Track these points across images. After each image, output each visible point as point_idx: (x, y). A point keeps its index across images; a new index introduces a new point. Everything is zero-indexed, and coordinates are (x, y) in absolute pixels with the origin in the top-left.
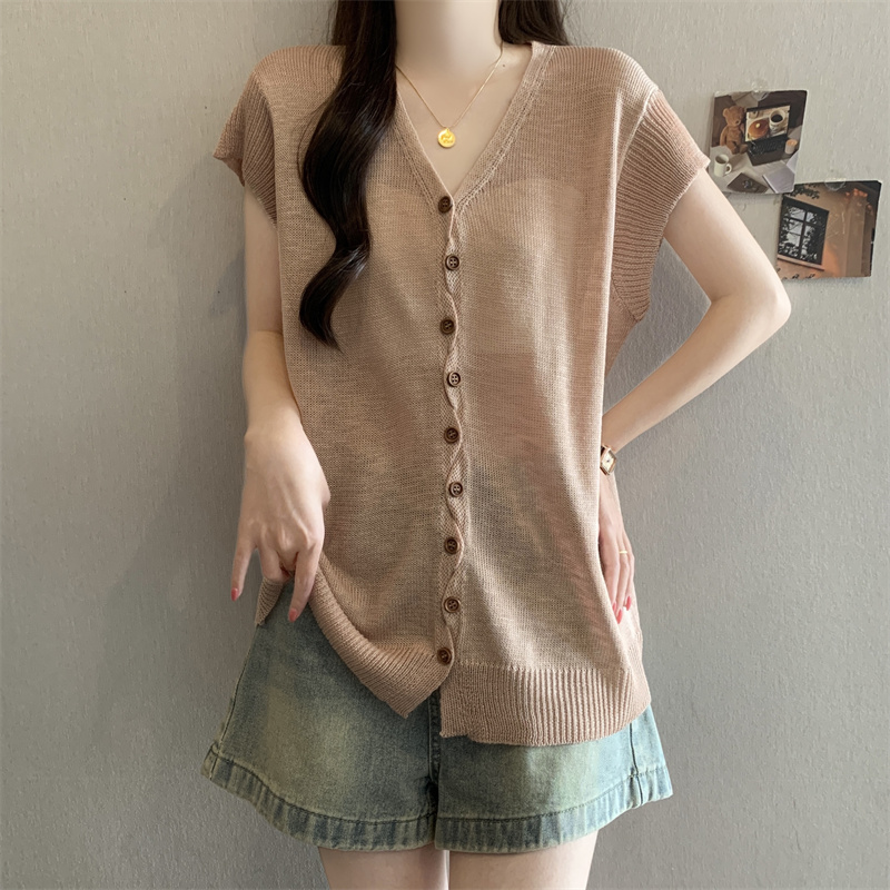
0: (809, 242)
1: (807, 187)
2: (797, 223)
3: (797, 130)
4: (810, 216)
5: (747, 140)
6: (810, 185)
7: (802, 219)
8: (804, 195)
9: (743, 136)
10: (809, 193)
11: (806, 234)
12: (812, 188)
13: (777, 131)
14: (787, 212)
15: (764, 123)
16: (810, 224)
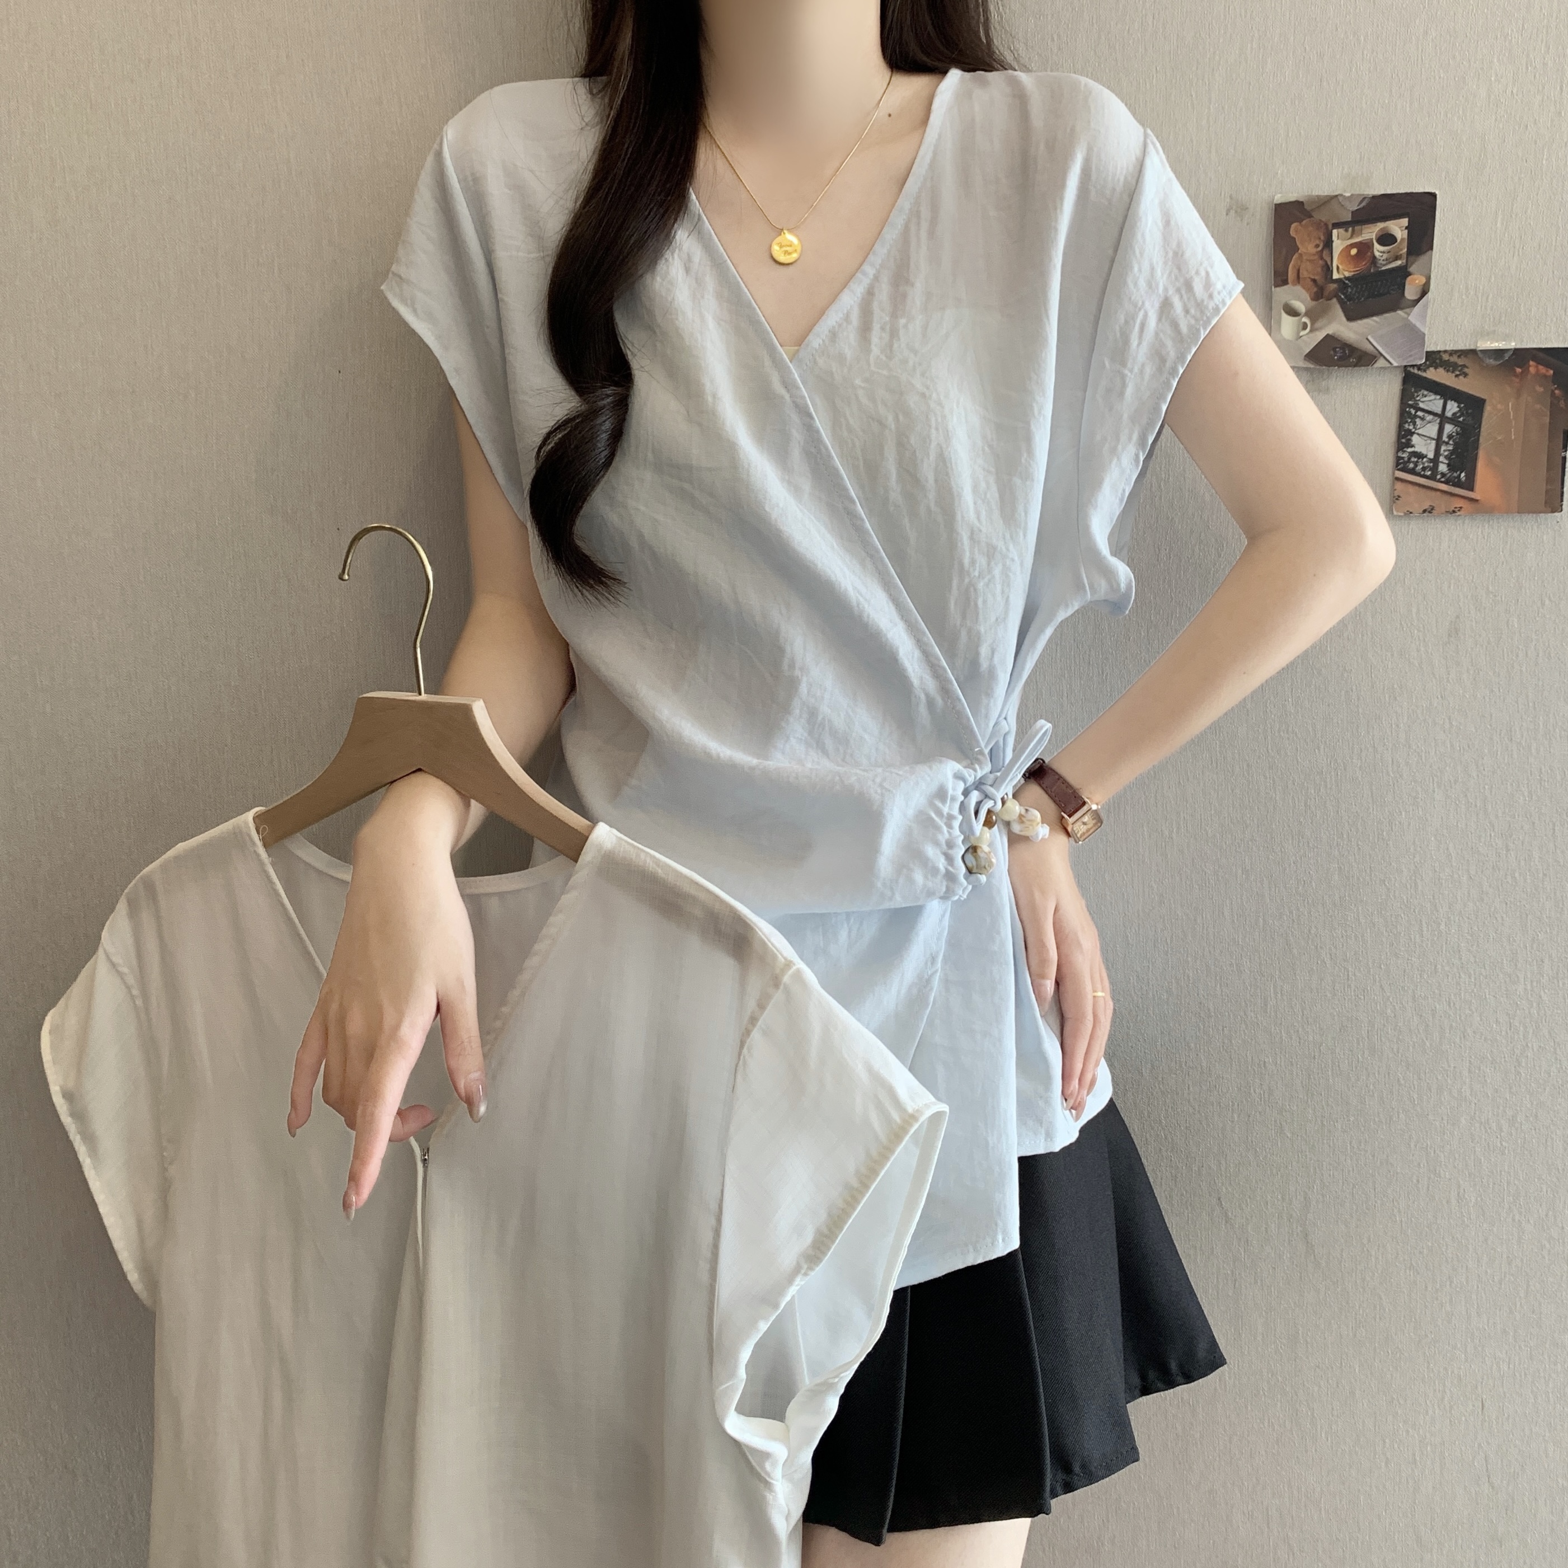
0: (1452, 452)
1: (1446, 357)
2: (1429, 417)
3: (1423, 259)
4: (1452, 407)
5: (1336, 276)
6: (1452, 353)
7: (1438, 410)
8: (1441, 370)
9: (1328, 269)
10: (1449, 366)
11: (1445, 438)
12: (1454, 359)
13: (1389, 261)
14: (1412, 398)
15: (1364, 248)
16: (1453, 420)
